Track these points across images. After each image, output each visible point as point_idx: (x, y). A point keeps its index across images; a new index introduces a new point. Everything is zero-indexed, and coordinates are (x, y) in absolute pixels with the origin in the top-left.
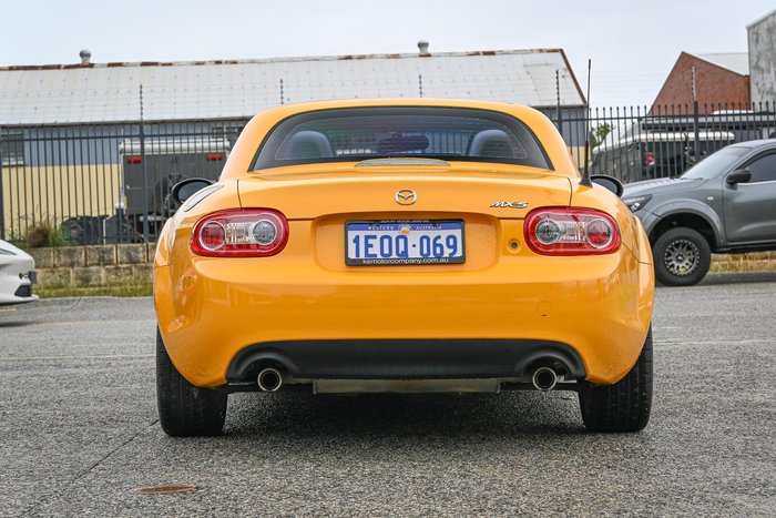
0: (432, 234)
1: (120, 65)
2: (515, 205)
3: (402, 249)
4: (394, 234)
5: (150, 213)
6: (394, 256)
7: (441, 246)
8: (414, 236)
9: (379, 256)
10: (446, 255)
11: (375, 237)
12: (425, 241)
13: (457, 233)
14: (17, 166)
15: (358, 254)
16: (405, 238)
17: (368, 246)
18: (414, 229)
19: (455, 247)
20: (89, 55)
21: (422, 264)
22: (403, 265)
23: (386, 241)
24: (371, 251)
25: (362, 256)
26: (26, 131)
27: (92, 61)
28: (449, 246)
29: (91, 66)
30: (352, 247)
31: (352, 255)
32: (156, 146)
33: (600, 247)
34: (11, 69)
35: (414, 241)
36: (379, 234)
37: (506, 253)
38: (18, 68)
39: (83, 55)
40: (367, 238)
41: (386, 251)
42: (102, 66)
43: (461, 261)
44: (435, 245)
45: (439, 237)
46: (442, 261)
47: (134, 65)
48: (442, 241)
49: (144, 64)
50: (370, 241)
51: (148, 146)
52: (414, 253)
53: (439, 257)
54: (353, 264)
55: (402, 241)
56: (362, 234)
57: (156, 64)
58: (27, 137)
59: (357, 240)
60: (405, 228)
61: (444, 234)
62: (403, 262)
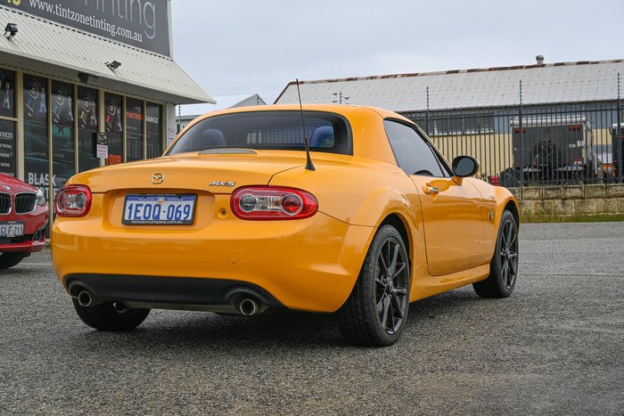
0: (176, 204)
1: (562, 64)
2: (226, 184)
3: (156, 214)
4: (153, 203)
5: (530, 167)
6: (151, 218)
7: (180, 212)
8: (165, 205)
9: (142, 219)
10: (182, 219)
11: (141, 205)
12: (171, 208)
13: (191, 203)
14: (490, 134)
15: (130, 217)
16: (159, 206)
17: (137, 211)
18: (166, 200)
19: (188, 213)
20: (542, 59)
21: (166, 225)
22: (155, 225)
23: (148, 208)
24: (138, 215)
25: (132, 218)
26: (495, 111)
27: (544, 62)
28: (185, 212)
29: (543, 66)
30: (127, 211)
31: (126, 218)
32: (529, 121)
33: (292, 215)
34: (490, 69)
35: (165, 207)
36: (145, 203)
37: (217, 218)
38: (495, 69)
39: (538, 58)
40: (137, 205)
41: (147, 215)
42: (550, 65)
43: (191, 223)
44: (177, 211)
45: (180, 206)
46: (179, 222)
47: (573, 64)
48: (181, 209)
49: (579, 63)
50: (139, 208)
51: (524, 121)
52: (163, 217)
53: (177, 219)
54: (127, 223)
55: (157, 208)
56: (135, 203)
57: (587, 63)
58: (496, 114)
59: (131, 208)
60: (161, 199)
61: (184, 203)
62: (156, 223)
